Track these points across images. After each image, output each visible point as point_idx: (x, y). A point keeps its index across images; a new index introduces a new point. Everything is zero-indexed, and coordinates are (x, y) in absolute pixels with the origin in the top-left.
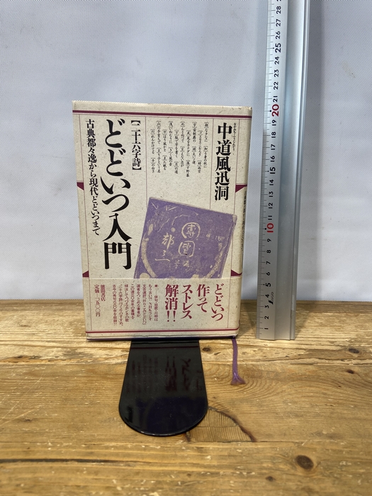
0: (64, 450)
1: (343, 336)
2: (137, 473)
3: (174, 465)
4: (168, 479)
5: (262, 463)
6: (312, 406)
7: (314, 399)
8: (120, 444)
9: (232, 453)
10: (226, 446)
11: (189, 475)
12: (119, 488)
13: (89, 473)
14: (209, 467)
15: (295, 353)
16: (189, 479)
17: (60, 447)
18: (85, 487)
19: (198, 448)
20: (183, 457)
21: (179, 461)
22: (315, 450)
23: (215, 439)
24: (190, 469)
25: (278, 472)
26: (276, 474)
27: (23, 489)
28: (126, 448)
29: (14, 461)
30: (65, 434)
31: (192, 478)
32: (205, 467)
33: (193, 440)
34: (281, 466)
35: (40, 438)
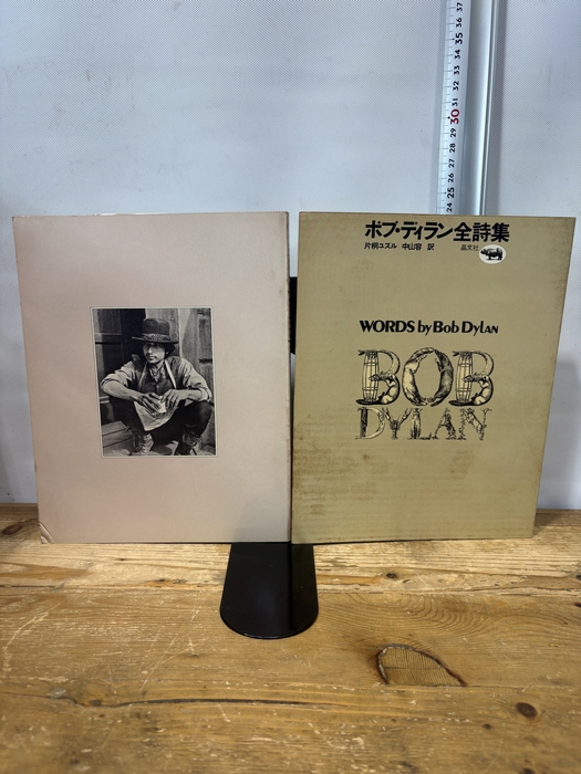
0: (245, 690)
1: (568, 557)
2: (335, 717)
3: (375, 709)
4: (370, 724)
5: (476, 710)
6: (532, 647)
7: (534, 639)
8: (307, 684)
9: (439, 698)
10: (432, 690)
11: (394, 720)
12: (317, 732)
13: (280, 715)
14: (416, 712)
15: (506, 581)
16: (394, 725)
17: (240, 686)
18: (278, 730)
19: (399, 692)
20: (383, 701)
21: (378, 705)
22: (538, 697)
23: (418, 682)
24: (393, 714)
25: (496, 721)
26: (493, 722)
27: (211, 730)
28: (315, 689)
29: (192, 701)
30: (242, 671)
31: (398, 724)
32: (410, 712)
33: (392, 682)
34: (499, 714)
35: (214, 676)
